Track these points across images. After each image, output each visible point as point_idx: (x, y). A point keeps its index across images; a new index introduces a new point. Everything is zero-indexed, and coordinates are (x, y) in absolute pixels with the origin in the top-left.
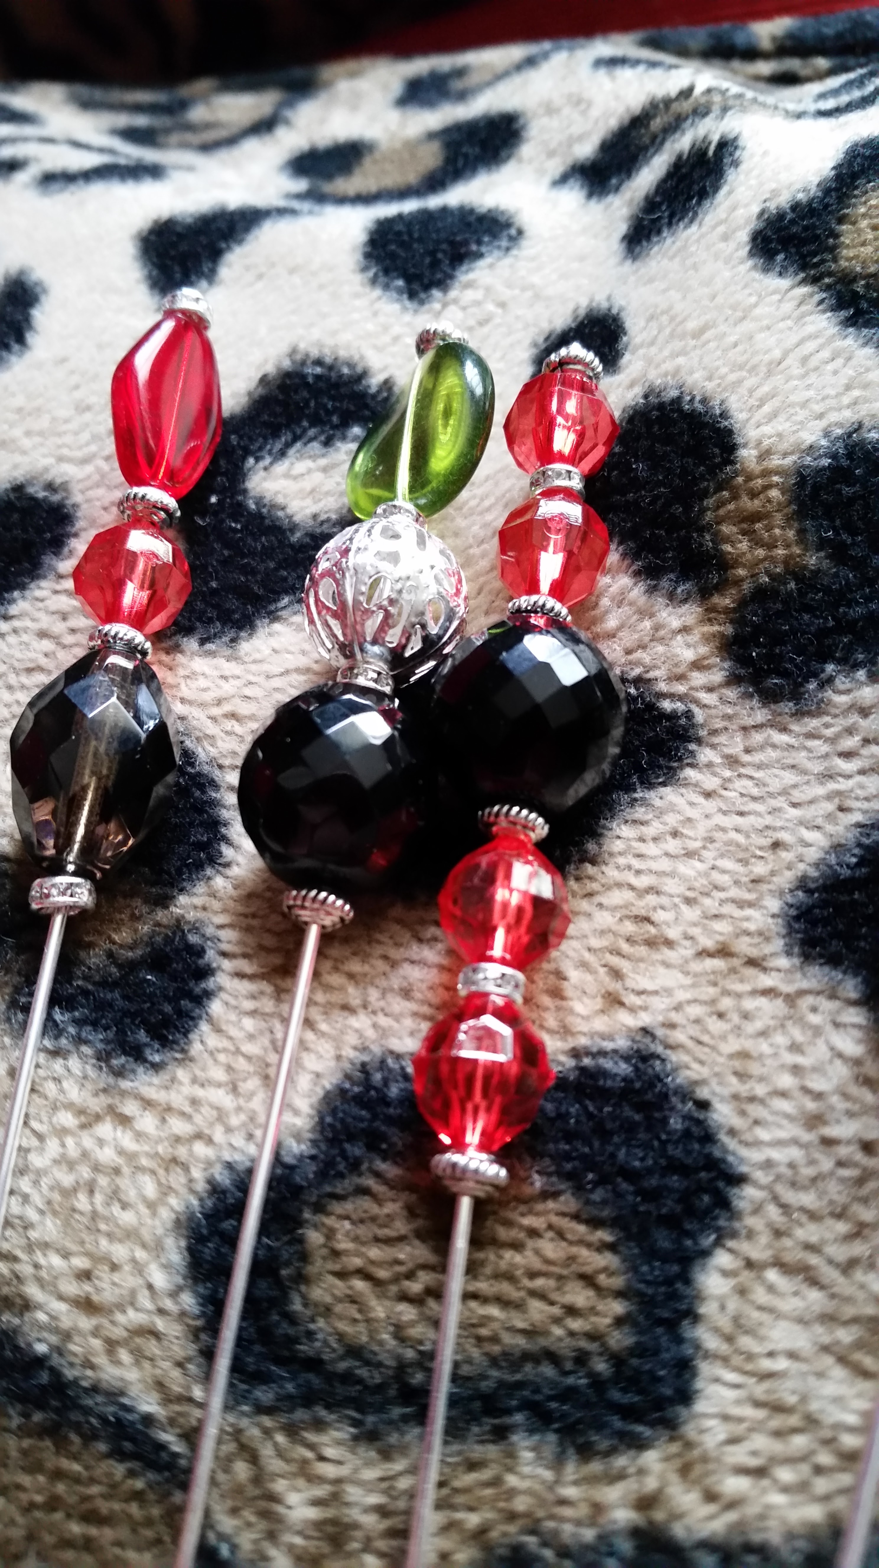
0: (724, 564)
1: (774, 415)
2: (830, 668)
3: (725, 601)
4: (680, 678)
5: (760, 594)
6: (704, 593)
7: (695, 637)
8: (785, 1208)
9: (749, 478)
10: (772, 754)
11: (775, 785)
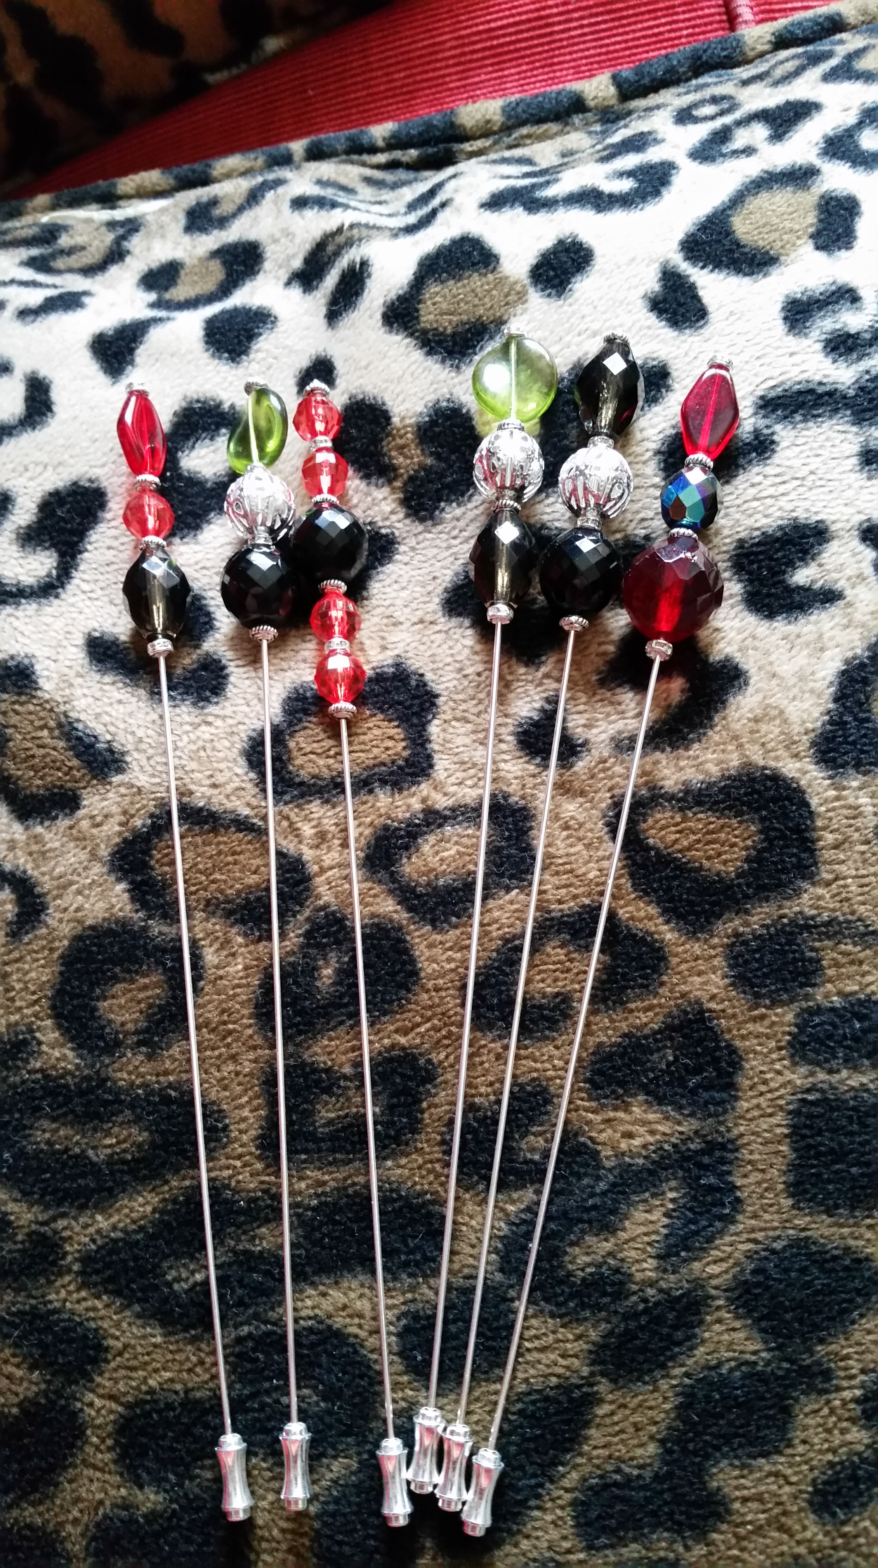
0: (395, 469)
1: (404, 401)
2: (442, 504)
3: (398, 484)
4: (387, 519)
5: (411, 479)
6: (390, 482)
7: (389, 501)
8: (455, 701)
9: (398, 430)
10: (427, 543)
11: (430, 555)
